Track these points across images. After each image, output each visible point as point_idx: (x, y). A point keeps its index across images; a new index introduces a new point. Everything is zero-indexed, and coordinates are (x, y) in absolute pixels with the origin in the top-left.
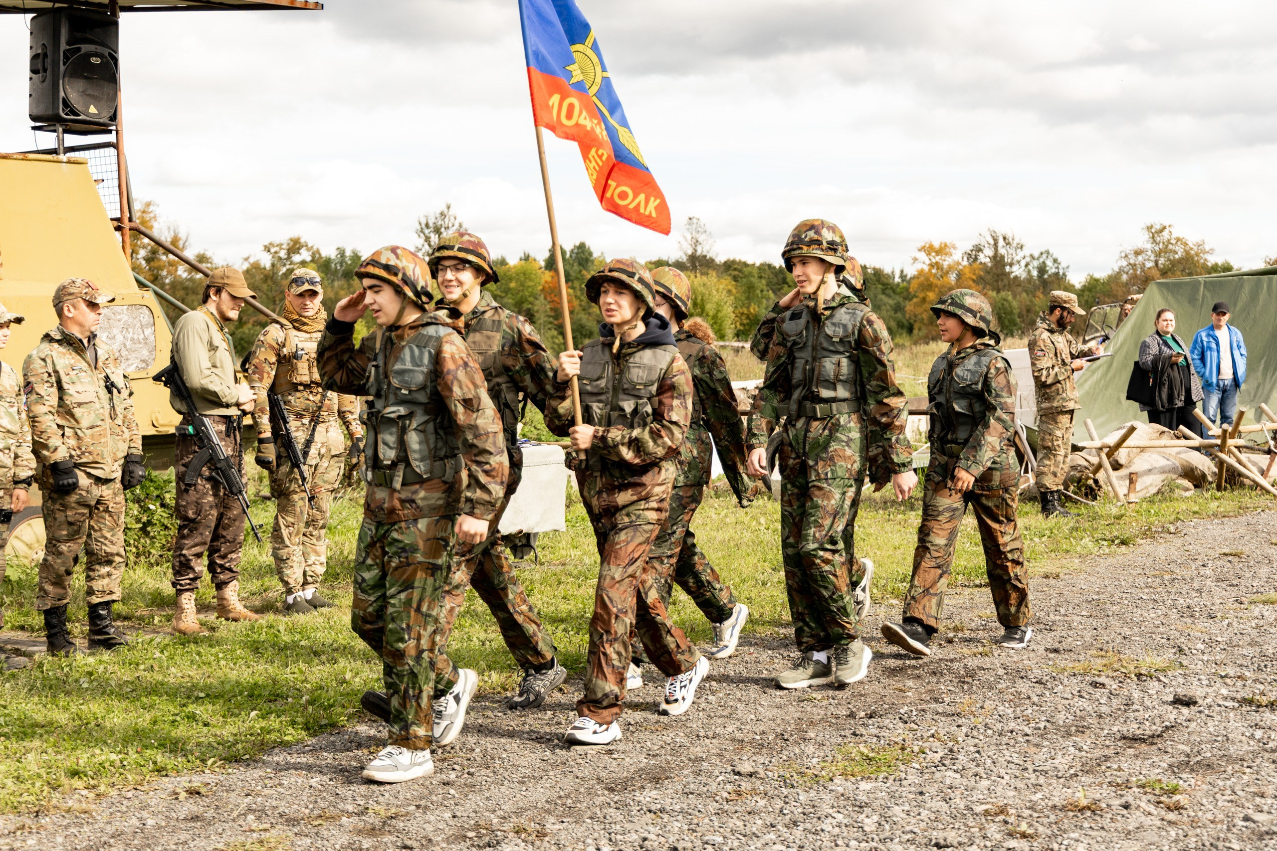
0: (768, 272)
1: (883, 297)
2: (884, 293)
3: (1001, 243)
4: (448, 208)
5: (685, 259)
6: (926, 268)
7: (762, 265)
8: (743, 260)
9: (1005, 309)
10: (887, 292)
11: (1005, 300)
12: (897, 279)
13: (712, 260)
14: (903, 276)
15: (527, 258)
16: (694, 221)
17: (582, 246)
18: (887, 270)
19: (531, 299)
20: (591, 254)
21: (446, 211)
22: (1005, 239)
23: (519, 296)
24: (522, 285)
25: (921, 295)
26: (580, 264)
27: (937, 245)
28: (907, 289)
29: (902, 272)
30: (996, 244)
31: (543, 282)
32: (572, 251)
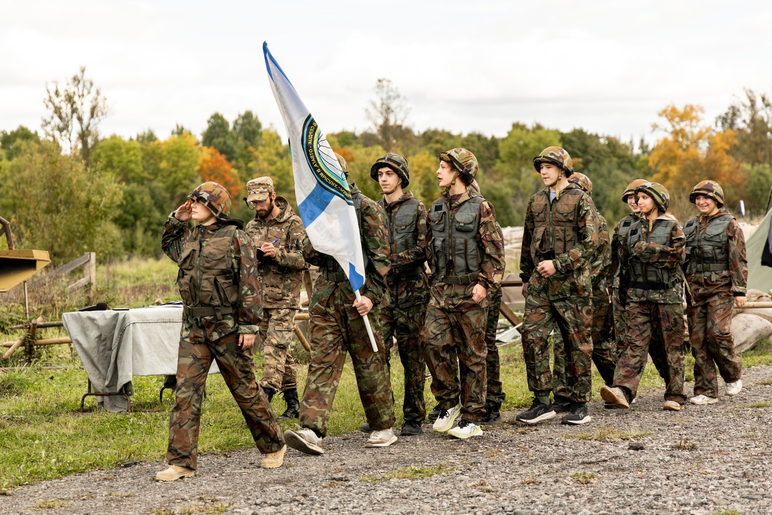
0: (478, 144)
1: (619, 173)
2: (619, 167)
3: (759, 104)
4: (83, 71)
5: (374, 130)
6: (670, 138)
7: (471, 135)
8: (447, 129)
9: (762, 185)
10: (624, 166)
11: (761, 174)
12: (637, 151)
13: (408, 131)
14: (643, 147)
15: (180, 132)
16: (385, 83)
17: (248, 116)
18: (624, 140)
19: (186, 182)
20: (259, 125)
21: (79, 75)
22: (763, 99)
23: (171, 179)
24: (175, 164)
25: (663, 170)
26: (246, 138)
27: (681, 109)
28: (647, 162)
29: (642, 141)
30: (753, 105)
31: (200, 161)
32: (236, 123)
